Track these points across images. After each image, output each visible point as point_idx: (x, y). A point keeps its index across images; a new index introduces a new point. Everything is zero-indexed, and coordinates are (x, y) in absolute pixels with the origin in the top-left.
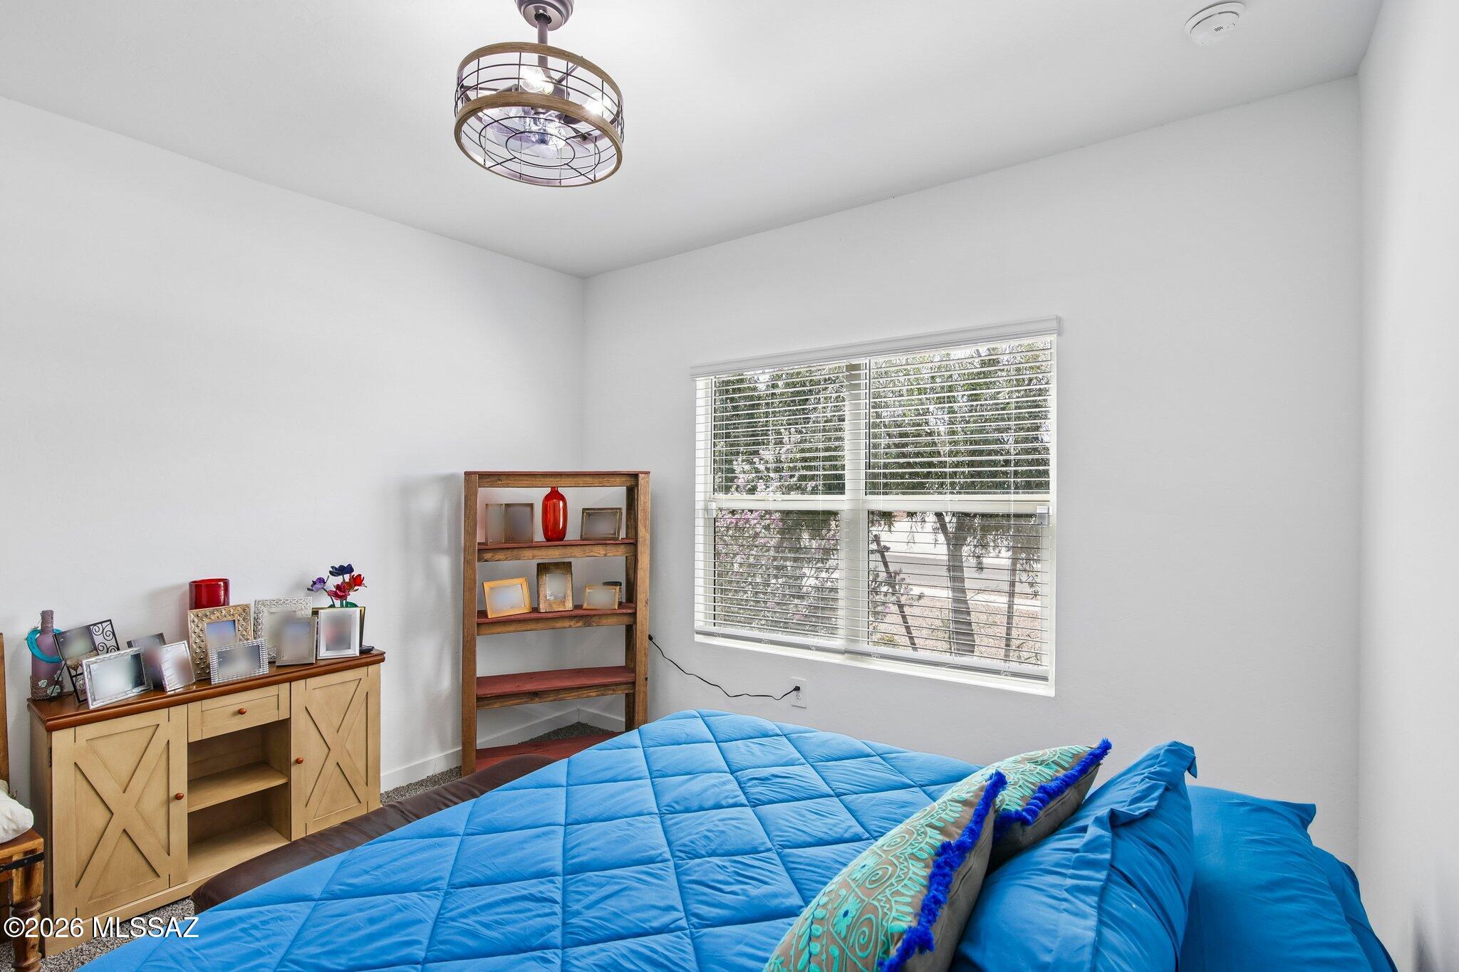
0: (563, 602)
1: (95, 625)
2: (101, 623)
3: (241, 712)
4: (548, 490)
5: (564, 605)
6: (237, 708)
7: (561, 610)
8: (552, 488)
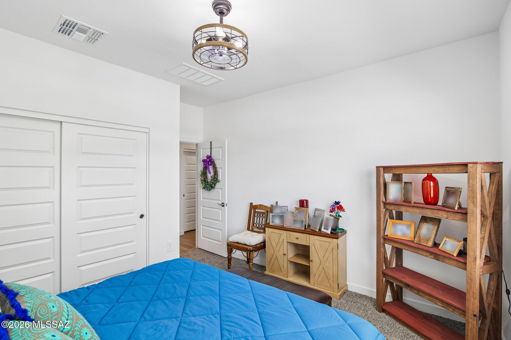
0: (427, 241)
1: (283, 206)
2: (285, 206)
3: (297, 238)
4: (426, 175)
5: (427, 243)
6: (297, 237)
7: (425, 245)
8: (428, 174)
